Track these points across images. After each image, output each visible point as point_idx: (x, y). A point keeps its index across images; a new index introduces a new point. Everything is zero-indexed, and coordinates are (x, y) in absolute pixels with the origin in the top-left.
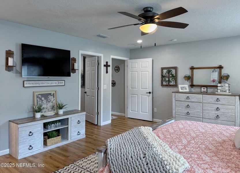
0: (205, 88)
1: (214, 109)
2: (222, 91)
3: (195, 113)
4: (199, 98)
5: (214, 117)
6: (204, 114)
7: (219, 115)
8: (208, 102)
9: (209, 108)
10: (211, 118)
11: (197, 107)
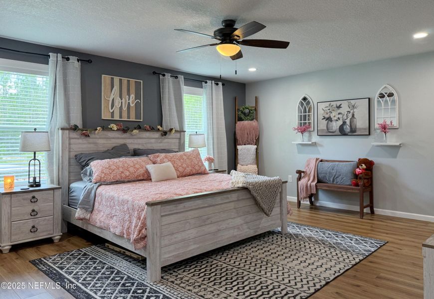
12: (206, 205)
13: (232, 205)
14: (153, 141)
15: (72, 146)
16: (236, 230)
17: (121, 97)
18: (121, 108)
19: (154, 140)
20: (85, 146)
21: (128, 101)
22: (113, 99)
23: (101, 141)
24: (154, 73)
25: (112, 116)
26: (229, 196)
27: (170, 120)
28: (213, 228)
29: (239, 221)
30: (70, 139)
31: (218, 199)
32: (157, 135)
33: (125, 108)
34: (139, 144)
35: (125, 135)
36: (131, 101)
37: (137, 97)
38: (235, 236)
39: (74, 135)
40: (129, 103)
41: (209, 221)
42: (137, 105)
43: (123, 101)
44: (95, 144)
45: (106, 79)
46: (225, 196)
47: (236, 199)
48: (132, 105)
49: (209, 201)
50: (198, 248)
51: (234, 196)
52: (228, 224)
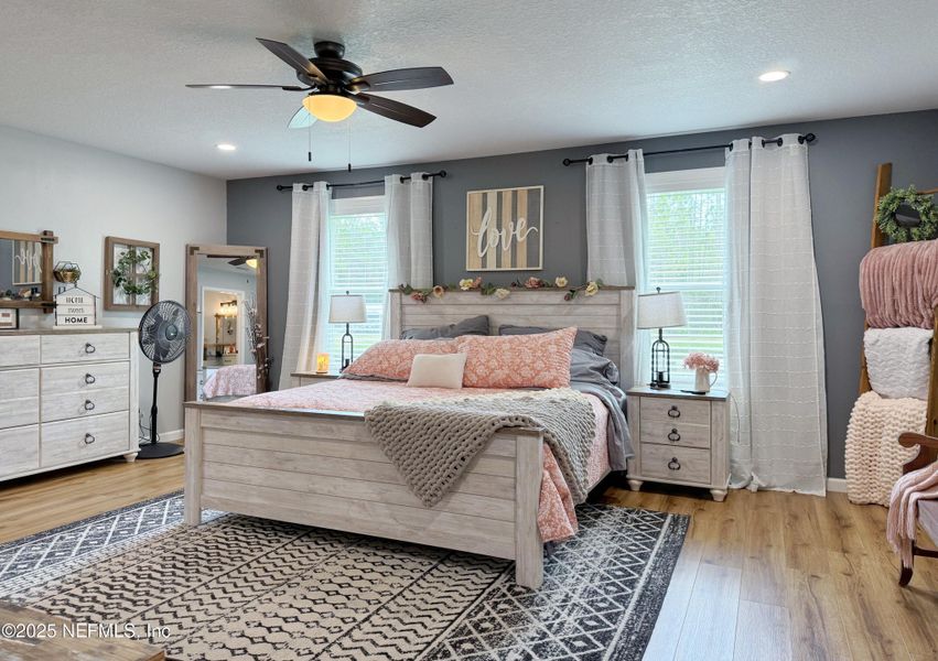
0: (9, 311)
1: (77, 380)
2: (73, 320)
3: (11, 410)
4: (30, 349)
5: (76, 408)
6: (44, 406)
7: (89, 399)
8: (58, 360)
9: (62, 381)
10: (70, 415)
11: (18, 385)
12: (280, 432)
13: (346, 449)
14: (548, 310)
15: (408, 318)
16: (354, 508)
17: (499, 228)
18: (499, 247)
19: (552, 308)
20: (424, 318)
21: (512, 233)
22: (485, 233)
23: (450, 310)
24: (567, 162)
25: (484, 265)
26: (334, 427)
27: (603, 261)
28: (299, 482)
29: (363, 490)
30: (402, 306)
31: (307, 428)
32: (558, 297)
33: (506, 248)
34: (518, 316)
35: (488, 299)
36: (518, 232)
37: (533, 220)
38: (348, 520)
39: (408, 299)
40: (514, 236)
41: (289, 466)
42: (532, 239)
43: (504, 232)
44: (441, 314)
45: (474, 197)
46: (323, 425)
47: (353, 439)
48: (519, 239)
49: (287, 425)
50: (263, 506)
51: (348, 431)
52: (335, 488)
